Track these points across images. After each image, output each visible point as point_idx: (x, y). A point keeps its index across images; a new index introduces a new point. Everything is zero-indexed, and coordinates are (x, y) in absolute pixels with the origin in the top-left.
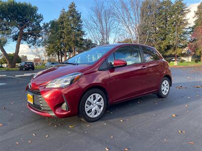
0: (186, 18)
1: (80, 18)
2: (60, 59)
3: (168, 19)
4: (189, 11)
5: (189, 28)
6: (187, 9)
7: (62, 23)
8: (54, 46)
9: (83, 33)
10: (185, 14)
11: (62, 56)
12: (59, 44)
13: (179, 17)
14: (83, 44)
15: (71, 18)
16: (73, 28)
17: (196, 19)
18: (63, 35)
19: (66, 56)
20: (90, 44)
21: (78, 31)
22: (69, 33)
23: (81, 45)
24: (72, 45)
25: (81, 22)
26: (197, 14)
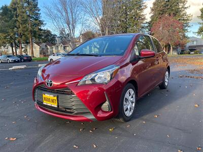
0: (144, 14)
1: (37, 5)
2: (14, 51)
3: (128, 13)
4: (146, 7)
5: (146, 23)
6: (144, 5)
7: (15, 9)
8: (6, 36)
9: (41, 23)
10: (142, 9)
11: (16, 48)
12: (12, 34)
13: (138, 12)
14: (42, 35)
15: (26, 5)
16: (29, 16)
17: (152, 15)
18: (17, 24)
19: (22, 48)
20: (49, 35)
21: (36, 20)
22: (25, 22)
23: (40, 35)
24: (28, 36)
25: (39, 10)
26: (152, 10)
